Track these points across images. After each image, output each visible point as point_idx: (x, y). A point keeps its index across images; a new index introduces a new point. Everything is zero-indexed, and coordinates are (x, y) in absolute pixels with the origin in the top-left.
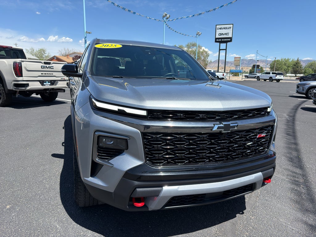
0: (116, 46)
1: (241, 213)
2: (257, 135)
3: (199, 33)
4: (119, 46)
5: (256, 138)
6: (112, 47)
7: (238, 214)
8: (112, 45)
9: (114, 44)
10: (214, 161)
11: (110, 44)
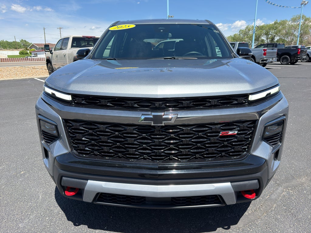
0: (129, 26)
1: (226, 227)
2: (219, 132)
3: (305, 2)
4: (132, 26)
5: (218, 136)
6: (125, 28)
7: (221, 228)
8: (126, 26)
9: (127, 25)
10: (150, 159)
11: (124, 25)
